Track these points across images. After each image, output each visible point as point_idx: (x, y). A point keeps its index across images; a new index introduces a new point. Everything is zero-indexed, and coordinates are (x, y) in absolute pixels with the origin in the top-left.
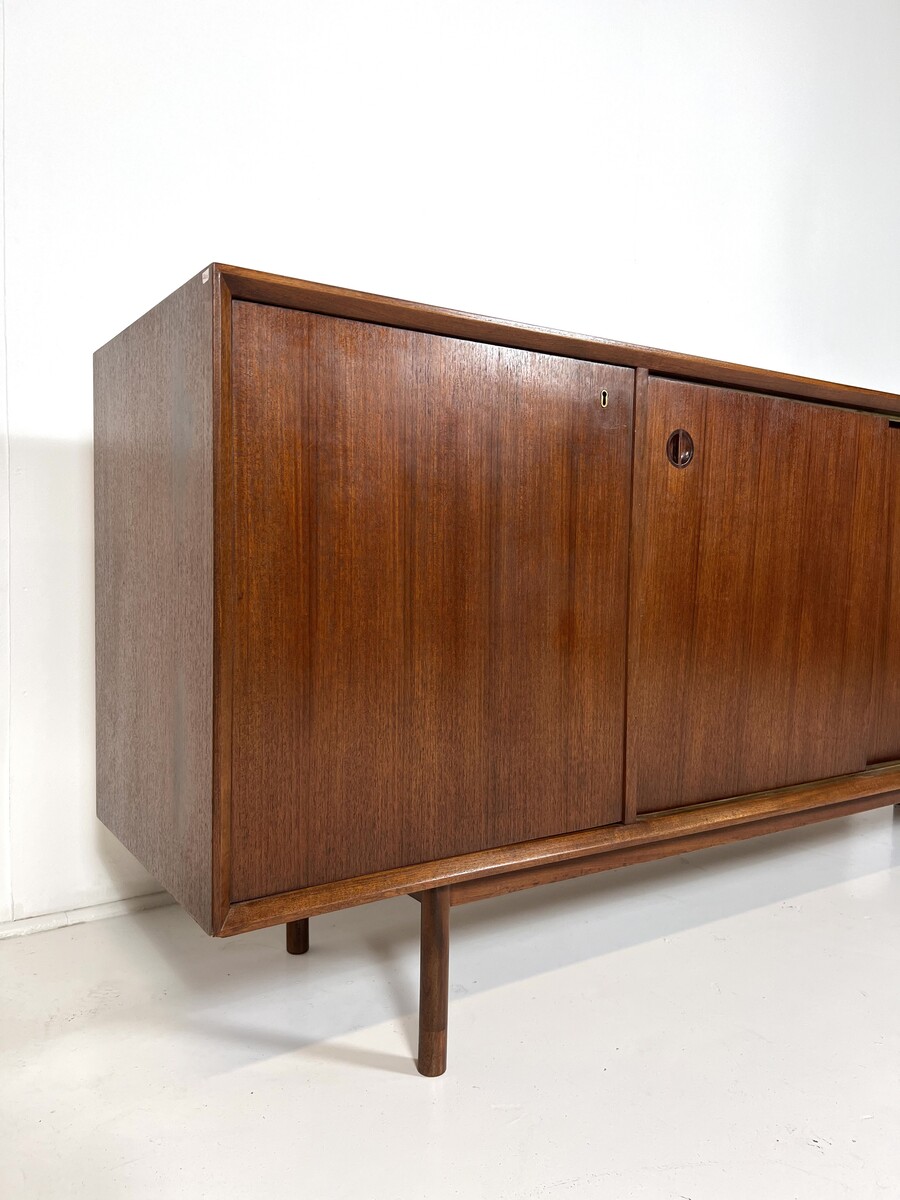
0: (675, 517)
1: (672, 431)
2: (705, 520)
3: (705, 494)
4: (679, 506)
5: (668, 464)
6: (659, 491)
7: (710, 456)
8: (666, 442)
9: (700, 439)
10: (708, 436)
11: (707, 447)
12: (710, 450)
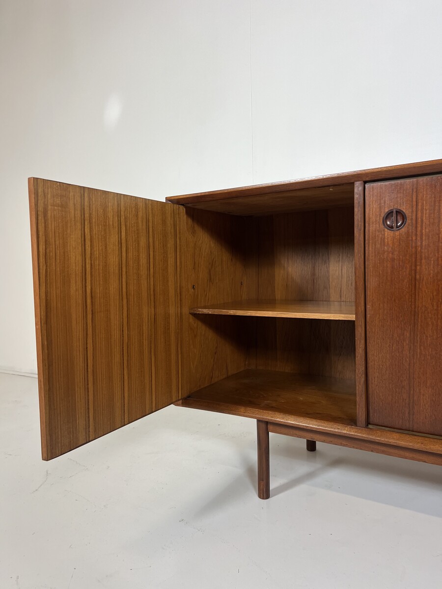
0: (393, 260)
1: (387, 210)
2: (421, 259)
3: (419, 244)
4: (396, 253)
5: (384, 231)
6: (378, 246)
7: (422, 220)
8: (381, 218)
9: (412, 211)
10: (420, 207)
11: (419, 215)
12: (422, 216)
